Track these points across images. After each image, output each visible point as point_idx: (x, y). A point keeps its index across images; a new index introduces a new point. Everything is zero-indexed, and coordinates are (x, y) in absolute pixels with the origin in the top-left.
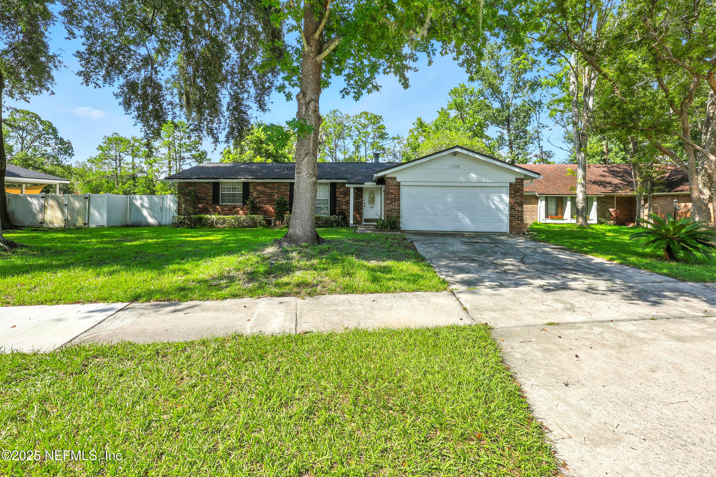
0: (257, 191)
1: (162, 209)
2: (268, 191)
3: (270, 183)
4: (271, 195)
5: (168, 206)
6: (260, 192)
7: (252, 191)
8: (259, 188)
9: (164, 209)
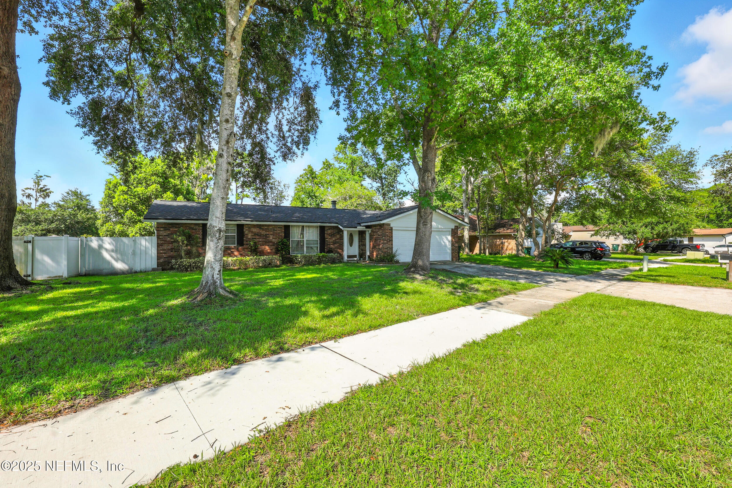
0: (252, 232)
1: (134, 253)
2: (263, 232)
3: (266, 225)
4: (266, 236)
5: (143, 248)
6: (255, 234)
7: (246, 232)
8: (255, 230)
9: (138, 252)
